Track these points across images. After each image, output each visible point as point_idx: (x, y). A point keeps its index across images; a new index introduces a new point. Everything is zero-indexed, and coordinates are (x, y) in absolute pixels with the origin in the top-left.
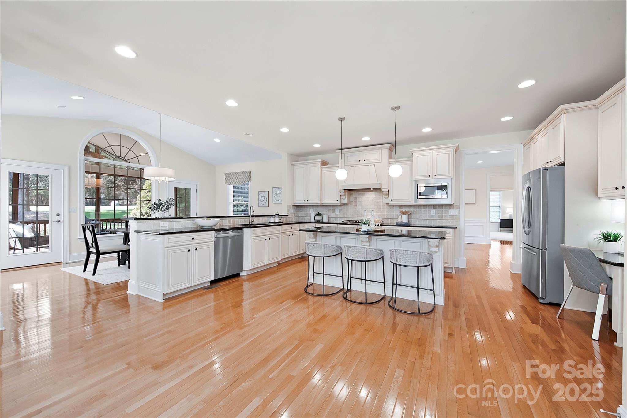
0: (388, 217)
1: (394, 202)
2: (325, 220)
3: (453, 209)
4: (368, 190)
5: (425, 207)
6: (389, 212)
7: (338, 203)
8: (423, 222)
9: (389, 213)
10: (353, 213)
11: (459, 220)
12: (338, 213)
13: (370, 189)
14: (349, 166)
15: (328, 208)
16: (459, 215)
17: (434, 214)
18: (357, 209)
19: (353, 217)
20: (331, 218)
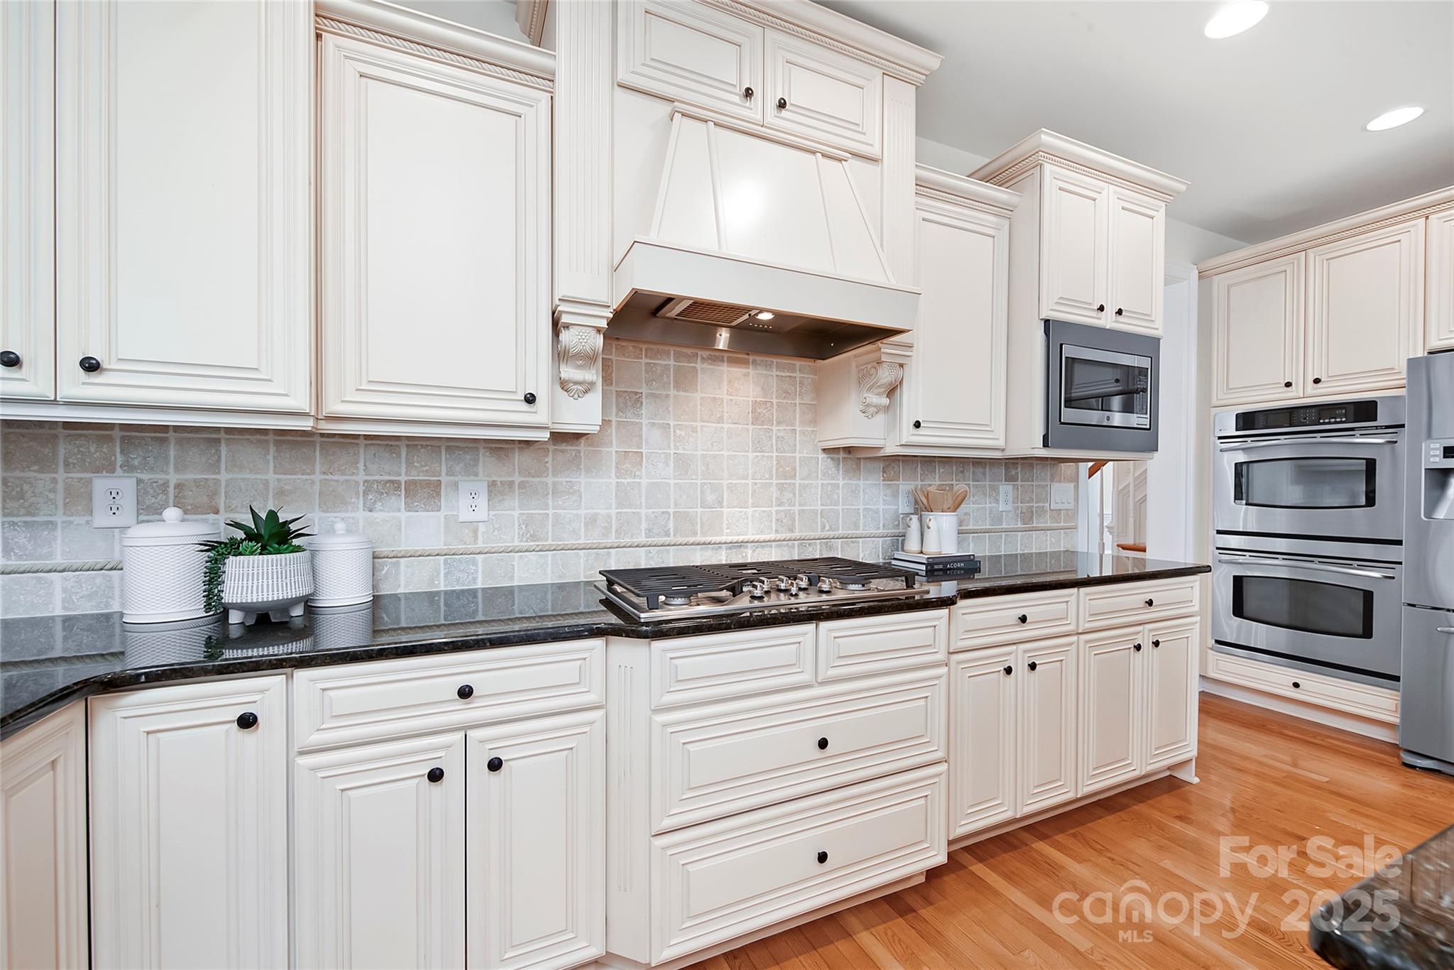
1: (931, 439)
3: (1061, 482)
6: (835, 497)
11: (1075, 528)
12: (482, 514)
16: (1075, 509)
17: (1009, 506)
18: (645, 481)
19: (612, 540)
20: (398, 562)
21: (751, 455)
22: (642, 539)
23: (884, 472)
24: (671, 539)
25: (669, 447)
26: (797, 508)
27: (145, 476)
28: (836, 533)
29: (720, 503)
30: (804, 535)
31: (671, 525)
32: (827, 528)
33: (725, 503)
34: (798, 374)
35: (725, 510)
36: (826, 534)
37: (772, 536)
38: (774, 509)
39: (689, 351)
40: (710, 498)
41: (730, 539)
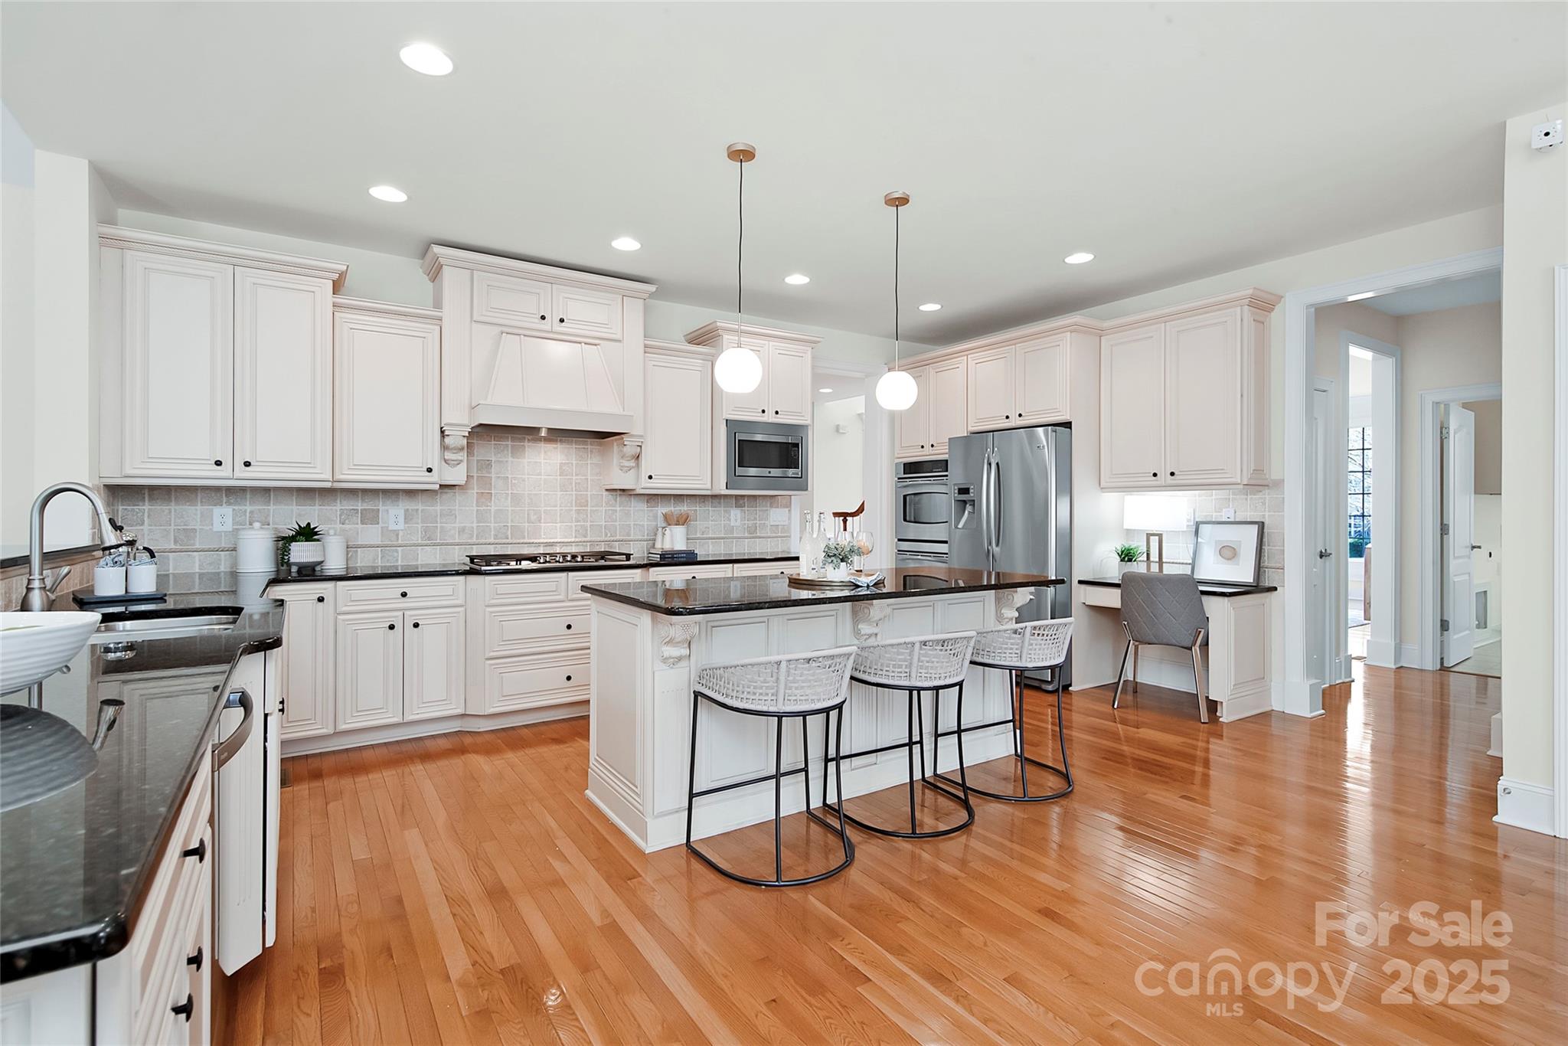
0: (611, 536)
1: (659, 485)
2: (335, 564)
3: (778, 507)
5: (716, 501)
6: (614, 517)
7: (433, 481)
8: (711, 547)
9: (616, 521)
10: (475, 525)
11: (790, 537)
12: (401, 526)
14: (496, 329)
15: (348, 505)
17: (738, 523)
18: (493, 509)
19: (474, 540)
20: (357, 551)
21: (559, 493)
22: (492, 540)
23: (647, 502)
24: (509, 541)
25: (508, 490)
26: (589, 524)
27: (236, 508)
28: (615, 539)
29: (540, 521)
30: (593, 539)
31: (509, 533)
32: (609, 535)
33: (542, 521)
34: (589, 447)
35: (542, 525)
36: (609, 539)
37: (573, 540)
38: (573, 524)
39: (520, 436)
40: (533, 518)
41: (545, 541)
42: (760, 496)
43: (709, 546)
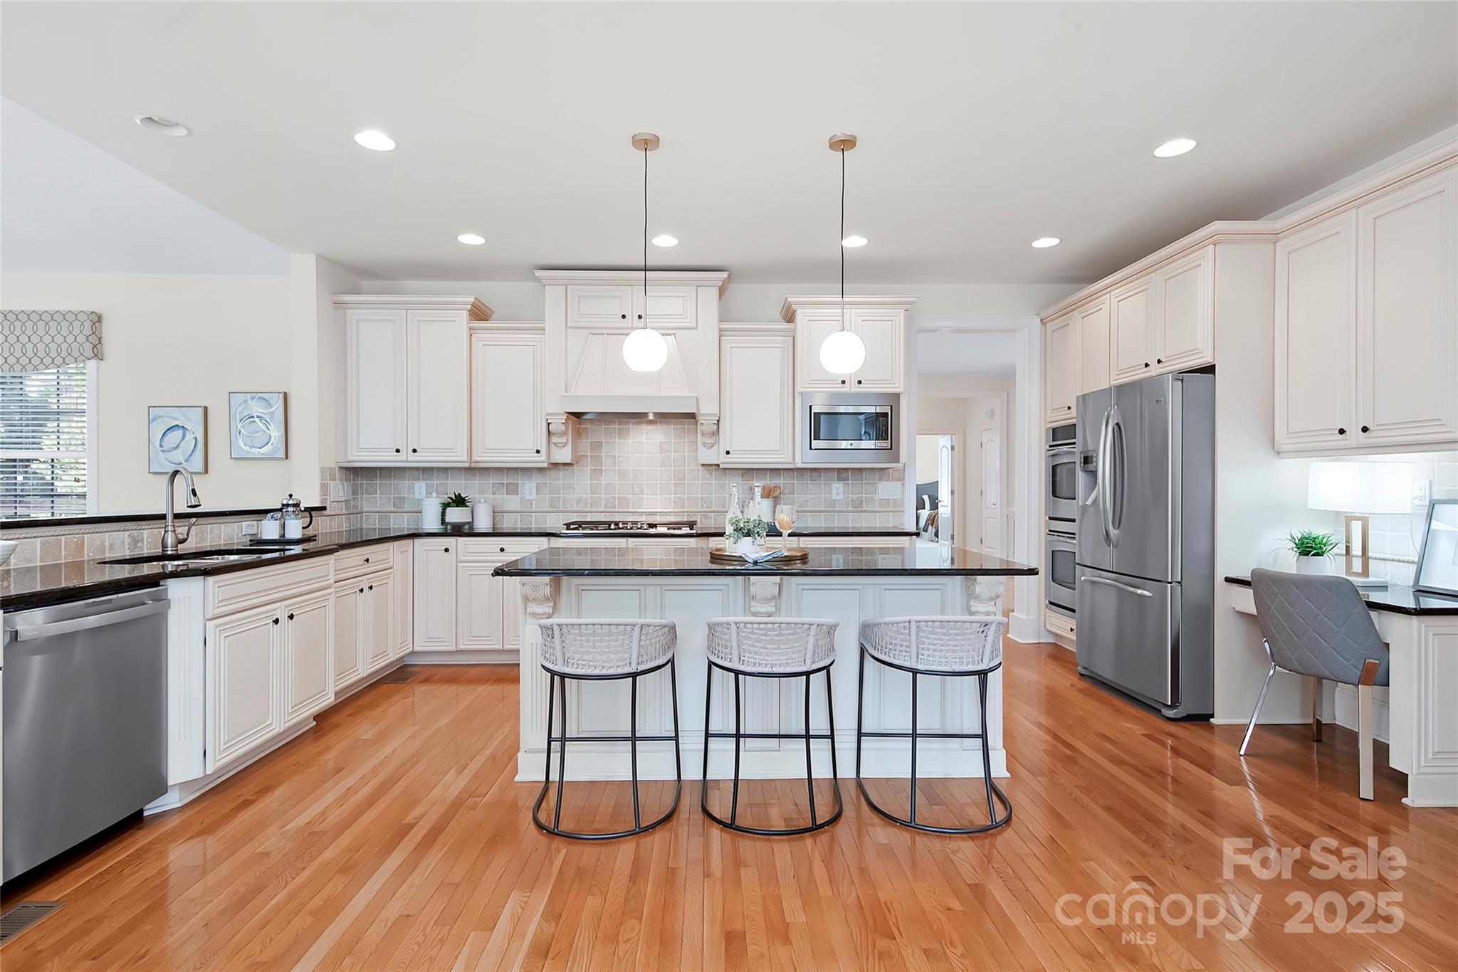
0: (707, 507)
1: (736, 460)
2: (483, 524)
3: (889, 480)
4: (639, 417)
5: (816, 474)
6: (710, 490)
7: (541, 461)
8: (810, 519)
10: (589, 496)
11: (903, 512)
12: (534, 496)
13: (646, 414)
14: (586, 332)
15: (491, 481)
16: (903, 499)
17: (841, 496)
18: (603, 483)
19: (588, 509)
20: (503, 515)
21: (659, 469)
22: (602, 509)
23: (742, 476)
24: (617, 510)
25: (615, 466)
26: (686, 496)
27: (428, 482)
28: (711, 510)
29: (642, 493)
30: (689, 510)
31: (617, 503)
32: (705, 506)
33: (645, 493)
34: (686, 426)
35: (644, 496)
36: (704, 510)
37: (671, 510)
38: (672, 496)
39: (625, 420)
40: (636, 490)
41: (647, 510)
42: (866, 469)
43: (807, 519)
